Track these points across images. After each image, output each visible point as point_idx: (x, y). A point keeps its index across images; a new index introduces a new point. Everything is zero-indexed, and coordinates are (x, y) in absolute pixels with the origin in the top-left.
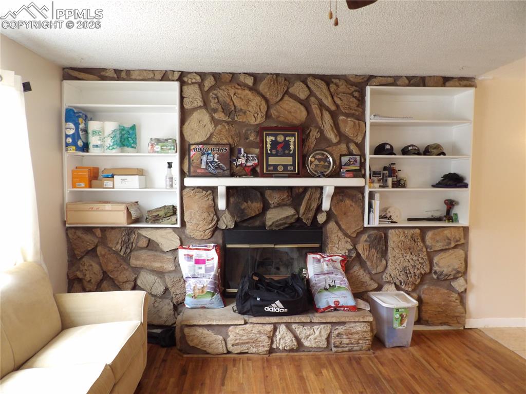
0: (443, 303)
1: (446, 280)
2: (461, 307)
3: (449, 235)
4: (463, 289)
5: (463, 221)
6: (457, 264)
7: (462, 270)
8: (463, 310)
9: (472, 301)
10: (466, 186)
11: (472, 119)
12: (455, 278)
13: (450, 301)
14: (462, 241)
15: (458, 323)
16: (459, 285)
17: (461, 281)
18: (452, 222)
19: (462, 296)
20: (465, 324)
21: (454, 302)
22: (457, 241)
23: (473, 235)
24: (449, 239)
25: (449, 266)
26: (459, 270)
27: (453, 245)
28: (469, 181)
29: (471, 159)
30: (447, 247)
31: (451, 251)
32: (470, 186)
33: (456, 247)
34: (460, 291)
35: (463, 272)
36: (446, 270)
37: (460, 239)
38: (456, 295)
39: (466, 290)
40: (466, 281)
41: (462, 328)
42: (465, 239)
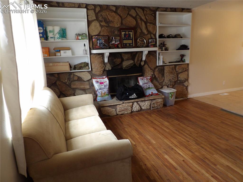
0: (181, 90)
1: (182, 82)
2: (186, 91)
3: (183, 67)
4: (187, 85)
5: (187, 62)
6: (186, 77)
7: (187, 79)
8: (187, 92)
9: (189, 89)
10: (189, 49)
11: (191, 24)
12: (185, 82)
13: (183, 90)
14: (187, 69)
15: (186, 97)
16: (186, 84)
17: (187, 82)
18: (184, 62)
19: (187, 87)
20: (187, 97)
21: (185, 90)
22: (186, 69)
23: (190, 66)
24: (183, 68)
25: (183, 78)
26: (186, 79)
27: (184, 70)
28: (190, 47)
29: (190, 39)
30: (183, 71)
31: (184, 73)
32: (190, 49)
33: (185, 71)
34: (186, 86)
35: (187, 80)
36: (182, 79)
37: (186, 68)
38: (185, 87)
39: (188, 86)
40: (188, 82)
41: (186, 98)
42: (188, 68)
